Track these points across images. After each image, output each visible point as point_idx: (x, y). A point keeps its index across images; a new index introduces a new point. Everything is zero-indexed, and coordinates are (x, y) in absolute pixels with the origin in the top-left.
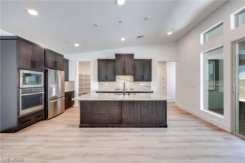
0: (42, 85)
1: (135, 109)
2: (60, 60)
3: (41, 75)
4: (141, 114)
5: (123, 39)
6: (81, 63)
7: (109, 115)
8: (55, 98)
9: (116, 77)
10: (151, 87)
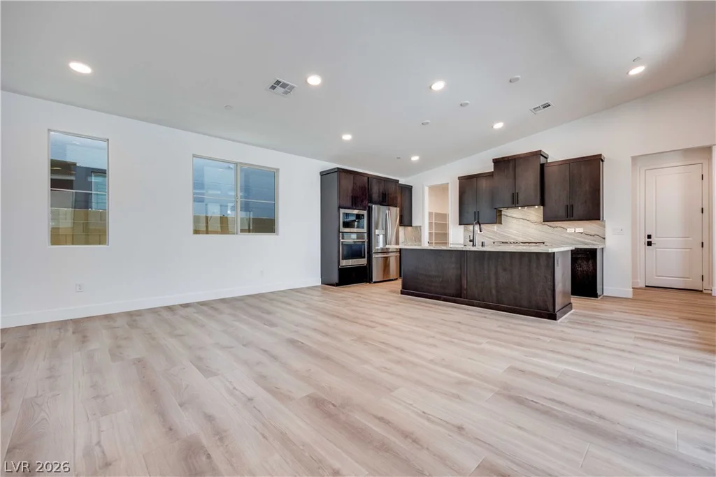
0: (365, 230)
1: (486, 272)
2: (392, 188)
3: (363, 215)
4: (496, 283)
5: (498, 126)
6: (433, 189)
7: (441, 279)
8: (385, 251)
9: (503, 213)
10: (604, 238)
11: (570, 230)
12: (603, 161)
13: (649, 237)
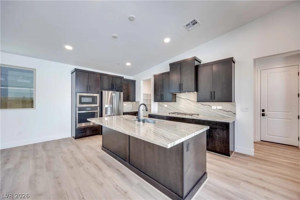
0: (98, 105)
2: (118, 81)
3: (97, 96)
5: (167, 40)
6: (145, 81)
9: (177, 96)
10: (235, 114)
11: (214, 107)
12: (234, 63)
13: (263, 111)
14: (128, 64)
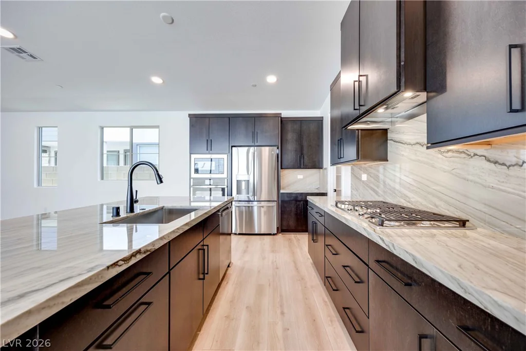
0: (225, 175)
14: (271, 79)
